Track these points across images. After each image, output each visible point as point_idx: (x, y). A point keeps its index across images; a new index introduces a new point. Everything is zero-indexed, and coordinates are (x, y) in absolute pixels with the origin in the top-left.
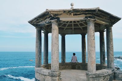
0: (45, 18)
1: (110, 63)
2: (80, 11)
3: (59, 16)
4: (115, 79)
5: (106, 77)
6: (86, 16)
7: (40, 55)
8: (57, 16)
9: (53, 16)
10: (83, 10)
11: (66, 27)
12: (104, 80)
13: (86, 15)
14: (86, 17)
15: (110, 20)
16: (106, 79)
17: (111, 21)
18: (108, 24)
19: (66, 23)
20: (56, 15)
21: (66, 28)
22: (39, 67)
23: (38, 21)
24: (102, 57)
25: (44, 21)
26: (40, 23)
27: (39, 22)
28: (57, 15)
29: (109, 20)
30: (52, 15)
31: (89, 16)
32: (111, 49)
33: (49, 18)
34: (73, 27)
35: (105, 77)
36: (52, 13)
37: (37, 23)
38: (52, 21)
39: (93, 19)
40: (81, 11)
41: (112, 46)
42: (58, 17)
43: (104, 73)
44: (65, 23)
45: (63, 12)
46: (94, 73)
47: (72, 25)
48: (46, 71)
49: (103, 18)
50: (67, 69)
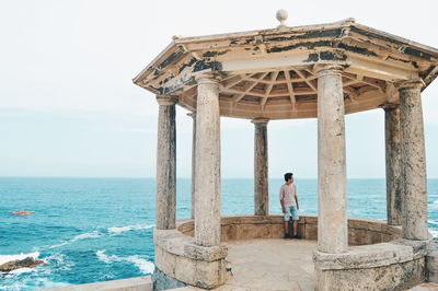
0: (180, 64)
1: (412, 221)
2: (286, 36)
3: (218, 58)
4: (426, 281)
5: (388, 273)
6: (312, 52)
7: (170, 188)
8: (212, 59)
9: (198, 59)
10: (295, 32)
11: (268, 95)
12: (377, 280)
13: (312, 48)
14: (313, 57)
15: (415, 64)
16: (386, 278)
17: (417, 67)
18: (405, 78)
19: (265, 78)
20: (209, 54)
21: (269, 99)
22: (167, 228)
23: (162, 78)
24: (393, 198)
25: (178, 77)
26: (167, 85)
27: (166, 81)
28: (214, 54)
29: (410, 64)
30: (195, 55)
31: (322, 53)
32: (415, 168)
33: (190, 65)
34: (292, 94)
35: (385, 272)
36: (192, 47)
37: (161, 83)
38: (198, 74)
39: (336, 64)
40: (289, 36)
41: (422, 160)
42: (216, 62)
43: (378, 258)
44: (261, 80)
45: (228, 43)
46: (339, 255)
47: (286, 85)
48: (179, 242)
49: (381, 57)
50: (271, 237)
